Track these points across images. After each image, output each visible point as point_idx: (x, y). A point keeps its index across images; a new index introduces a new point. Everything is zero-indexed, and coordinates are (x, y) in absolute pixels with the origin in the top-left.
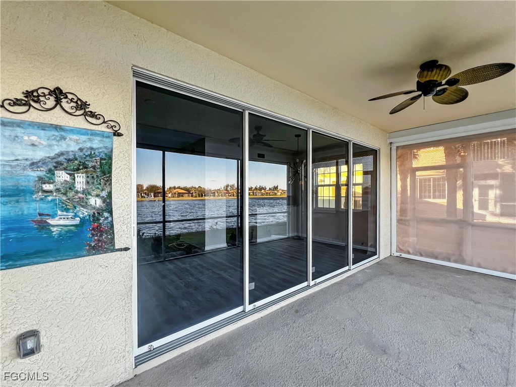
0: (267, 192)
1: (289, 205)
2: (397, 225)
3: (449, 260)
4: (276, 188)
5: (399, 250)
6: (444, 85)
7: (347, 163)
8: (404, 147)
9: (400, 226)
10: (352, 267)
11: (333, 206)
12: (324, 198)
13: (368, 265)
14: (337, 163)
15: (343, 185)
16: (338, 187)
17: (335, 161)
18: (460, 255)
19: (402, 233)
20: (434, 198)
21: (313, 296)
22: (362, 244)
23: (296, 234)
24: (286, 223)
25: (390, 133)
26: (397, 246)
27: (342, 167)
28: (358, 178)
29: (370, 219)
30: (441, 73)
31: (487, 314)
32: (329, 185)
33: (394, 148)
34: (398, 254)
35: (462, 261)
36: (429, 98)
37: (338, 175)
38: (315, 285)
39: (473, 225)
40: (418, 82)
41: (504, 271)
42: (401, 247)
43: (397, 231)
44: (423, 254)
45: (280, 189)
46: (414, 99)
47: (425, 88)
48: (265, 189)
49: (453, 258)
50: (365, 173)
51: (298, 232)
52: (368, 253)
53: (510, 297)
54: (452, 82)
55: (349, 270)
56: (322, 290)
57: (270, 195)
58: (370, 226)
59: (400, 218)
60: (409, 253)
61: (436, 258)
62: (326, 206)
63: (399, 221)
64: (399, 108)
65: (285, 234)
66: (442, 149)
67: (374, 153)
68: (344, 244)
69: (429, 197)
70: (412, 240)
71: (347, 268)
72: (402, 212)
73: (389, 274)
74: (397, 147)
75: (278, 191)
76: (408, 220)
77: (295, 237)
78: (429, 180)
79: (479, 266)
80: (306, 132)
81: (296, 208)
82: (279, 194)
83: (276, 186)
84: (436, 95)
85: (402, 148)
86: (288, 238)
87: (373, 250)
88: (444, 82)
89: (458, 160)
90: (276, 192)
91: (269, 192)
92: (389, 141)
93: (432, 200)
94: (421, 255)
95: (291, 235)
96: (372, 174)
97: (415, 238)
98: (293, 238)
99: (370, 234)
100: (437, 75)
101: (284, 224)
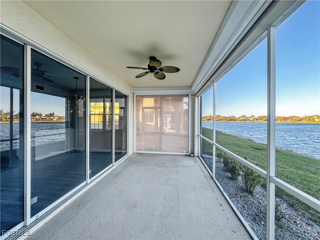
0: (43, 118)
1: (67, 128)
2: (136, 137)
3: (157, 151)
4: (52, 115)
5: (137, 149)
6: (158, 70)
7: (112, 101)
8: (139, 96)
9: (138, 137)
10: (115, 164)
11: (101, 127)
12: (95, 122)
13: (123, 160)
14: (104, 100)
15: (107, 114)
16: (104, 115)
17: (103, 99)
18: (161, 148)
19: (139, 140)
20: (150, 122)
21: (91, 190)
22: (119, 149)
23: (73, 149)
24: (64, 141)
25: (134, 88)
26: (136, 147)
27: (107, 103)
28: (117, 111)
29: (124, 134)
30: (158, 64)
31: (170, 171)
32: (99, 114)
33: (135, 96)
34: (136, 152)
35: (161, 150)
36: (153, 74)
37: (105, 108)
38: (92, 182)
39: (165, 134)
40: (149, 65)
41: (174, 152)
42: (138, 148)
43: (136, 140)
44: (147, 150)
45: (57, 116)
46: (147, 73)
47: (152, 69)
48: (40, 115)
49: (158, 150)
50: (121, 108)
51: (75, 147)
52: (123, 154)
53: (176, 162)
54: (161, 70)
55: (113, 166)
56: (96, 184)
57: (46, 120)
58: (124, 138)
59: (137, 133)
60: (141, 150)
61: (152, 151)
62: (97, 128)
63: (137, 134)
64: (140, 76)
65: (64, 150)
66: (153, 99)
67: (126, 97)
68: (109, 151)
69: (148, 122)
70: (143, 143)
71: (111, 165)
72: (138, 129)
73: (134, 163)
74: (136, 96)
75: (54, 117)
76: (141, 134)
77: (73, 151)
78: (148, 113)
79: (167, 151)
80: (85, 77)
81: (73, 130)
82: (55, 119)
83: (52, 113)
84: (155, 74)
85: (139, 97)
86: (67, 152)
87: (125, 151)
88: (158, 69)
89: (158, 105)
90: (52, 118)
91: (45, 118)
92: (133, 92)
93: (149, 123)
94: (146, 150)
95: (69, 150)
96: (124, 109)
97: (144, 142)
98: (71, 152)
99: (124, 143)
100: (156, 65)
101: (63, 142)
